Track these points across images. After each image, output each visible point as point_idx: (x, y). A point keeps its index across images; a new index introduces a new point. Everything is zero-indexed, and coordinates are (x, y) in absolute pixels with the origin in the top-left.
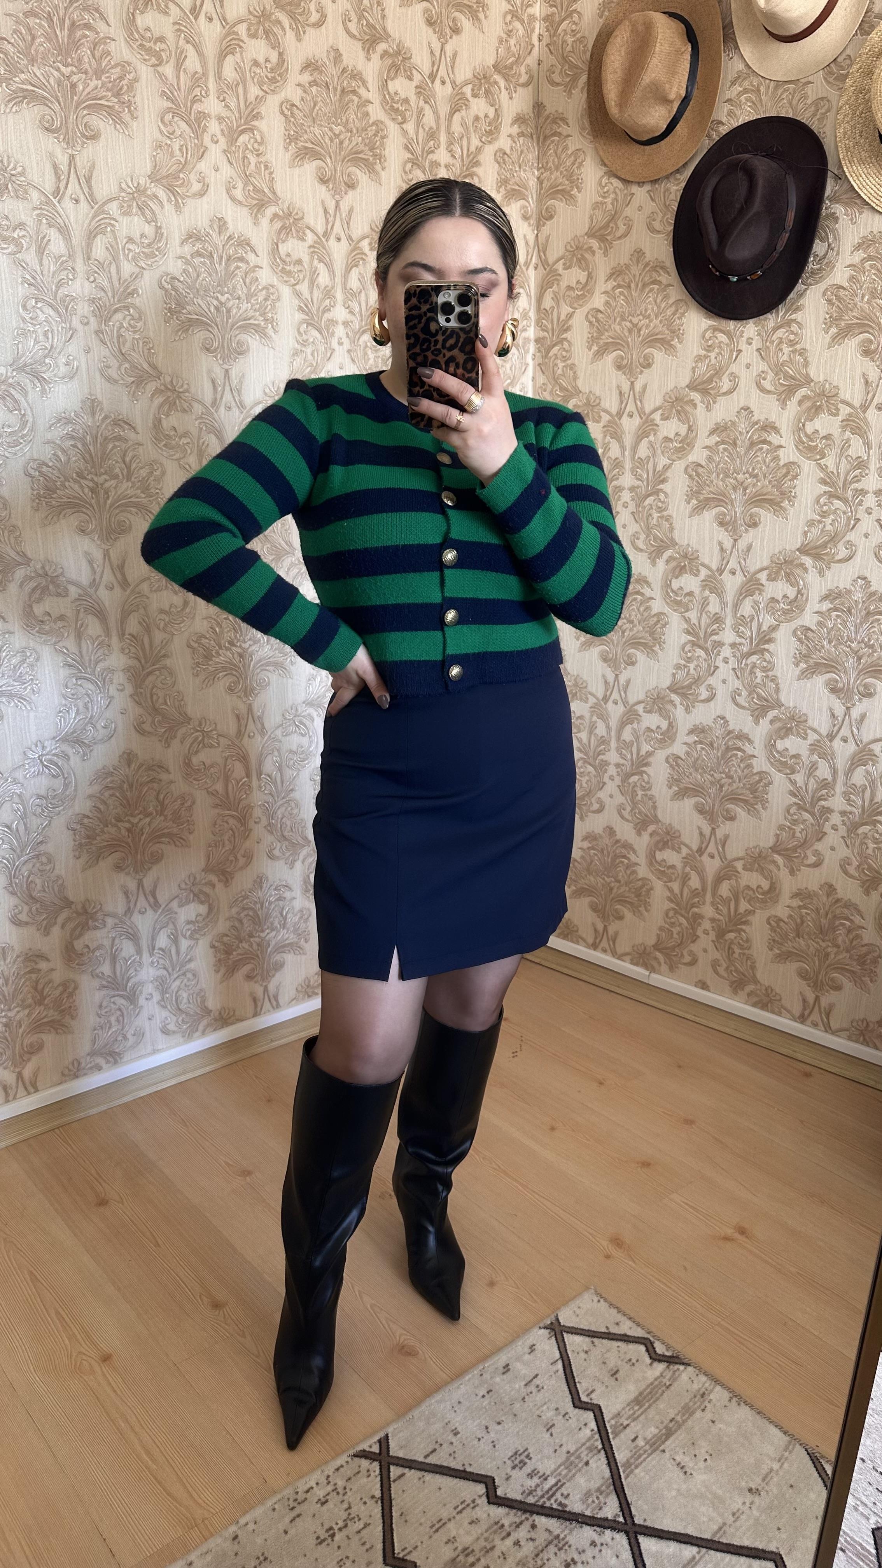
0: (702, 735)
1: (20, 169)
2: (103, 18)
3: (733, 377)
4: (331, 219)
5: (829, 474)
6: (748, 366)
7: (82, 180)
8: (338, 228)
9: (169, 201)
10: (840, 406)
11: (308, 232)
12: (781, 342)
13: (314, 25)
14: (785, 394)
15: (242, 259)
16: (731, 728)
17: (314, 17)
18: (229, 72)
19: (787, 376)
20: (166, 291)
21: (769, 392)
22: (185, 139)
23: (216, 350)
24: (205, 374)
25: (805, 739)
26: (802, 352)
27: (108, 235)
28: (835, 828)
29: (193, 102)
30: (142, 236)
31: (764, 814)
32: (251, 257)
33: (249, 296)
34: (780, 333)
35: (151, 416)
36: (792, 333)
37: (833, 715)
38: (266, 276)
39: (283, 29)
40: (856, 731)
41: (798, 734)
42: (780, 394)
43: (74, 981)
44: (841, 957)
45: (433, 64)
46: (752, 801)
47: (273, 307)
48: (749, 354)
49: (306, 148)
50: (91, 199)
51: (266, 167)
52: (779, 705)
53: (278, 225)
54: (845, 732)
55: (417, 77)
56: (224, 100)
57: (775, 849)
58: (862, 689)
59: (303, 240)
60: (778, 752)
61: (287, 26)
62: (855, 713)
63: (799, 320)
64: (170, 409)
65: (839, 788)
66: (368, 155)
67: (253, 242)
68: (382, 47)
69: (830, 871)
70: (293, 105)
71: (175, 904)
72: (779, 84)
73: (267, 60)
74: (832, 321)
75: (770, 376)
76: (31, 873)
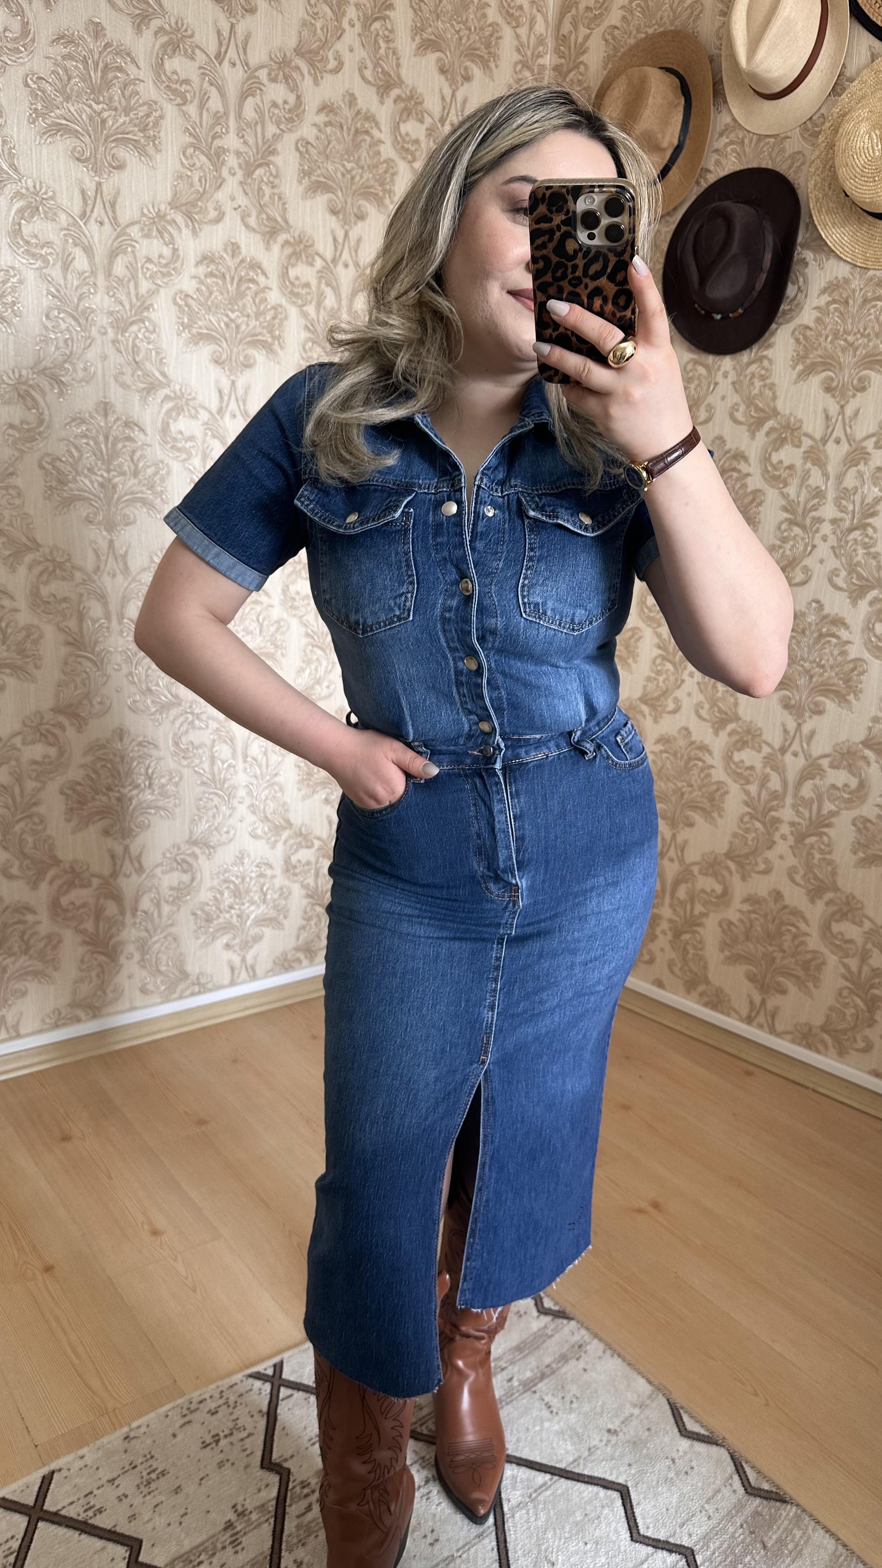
0: (667, 745)
1: (50, 194)
2: (134, 61)
3: (710, 408)
4: (340, 247)
5: (791, 502)
6: (723, 398)
7: (108, 205)
8: (346, 255)
9: (187, 226)
10: (803, 438)
11: (317, 258)
12: (753, 376)
13: (331, 71)
14: (755, 425)
15: (252, 281)
16: (693, 739)
17: (332, 64)
18: (249, 112)
19: (758, 409)
20: (180, 306)
21: (740, 423)
22: (204, 171)
23: (224, 362)
24: (212, 384)
25: (759, 751)
26: (772, 387)
27: (129, 255)
28: (784, 838)
29: (214, 138)
30: (161, 256)
31: (720, 821)
32: (261, 279)
33: (258, 315)
34: (753, 368)
35: (160, 420)
36: (763, 368)
37: (786, 731)
38: (275, 297)
39: (302, 75)
40: (805, 746)
41: (753, 748)
42: (750, 426)
43: (58, 935)
44: (786, 962)
45: (444, 108)
46: (709, 809)
47: (281, 325)
48: (725, 386)
49: (318, 182)
50: (115, 221)
51: (280, 198)
52: (737, 718)
53: (288, 250)
54: (796, 746)
55: (428, 120)
56: (243, 137)
57: (728, 855)
58: (812, 706)
59: (312, 265)
60: (734, 763)
61: (306, 72)
62: (806, 729)
63: (770, 356)
64: (178, 415)
65: (789, 800)
66: (378, 190)
67: (265, 265)
68: (395, 92)
69: (777, 880)
70: (308, 143)
71: (158, 871)
72: (761, 137)
73: (285, 102)
74: (799, 358)
75: (742, 408)
76: (23, 832)
